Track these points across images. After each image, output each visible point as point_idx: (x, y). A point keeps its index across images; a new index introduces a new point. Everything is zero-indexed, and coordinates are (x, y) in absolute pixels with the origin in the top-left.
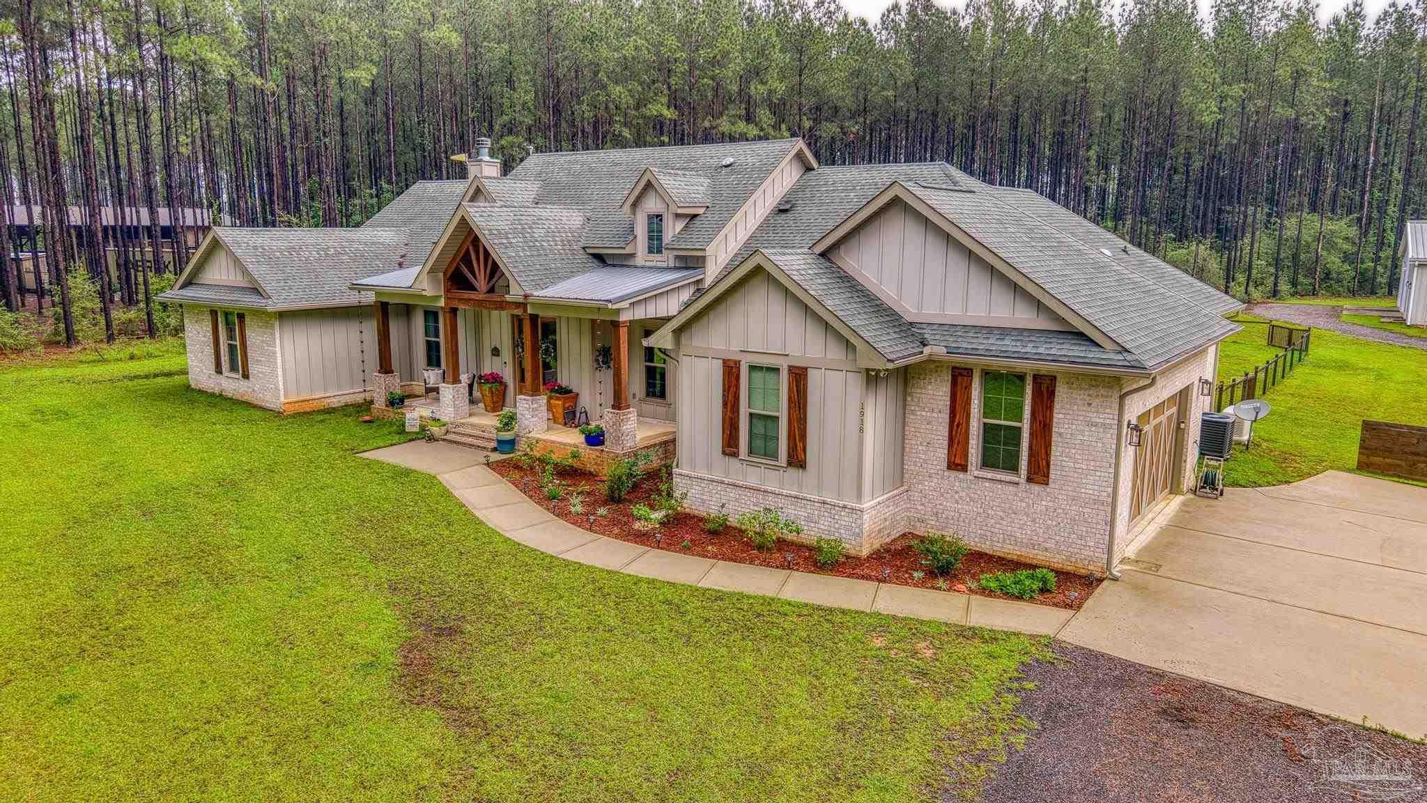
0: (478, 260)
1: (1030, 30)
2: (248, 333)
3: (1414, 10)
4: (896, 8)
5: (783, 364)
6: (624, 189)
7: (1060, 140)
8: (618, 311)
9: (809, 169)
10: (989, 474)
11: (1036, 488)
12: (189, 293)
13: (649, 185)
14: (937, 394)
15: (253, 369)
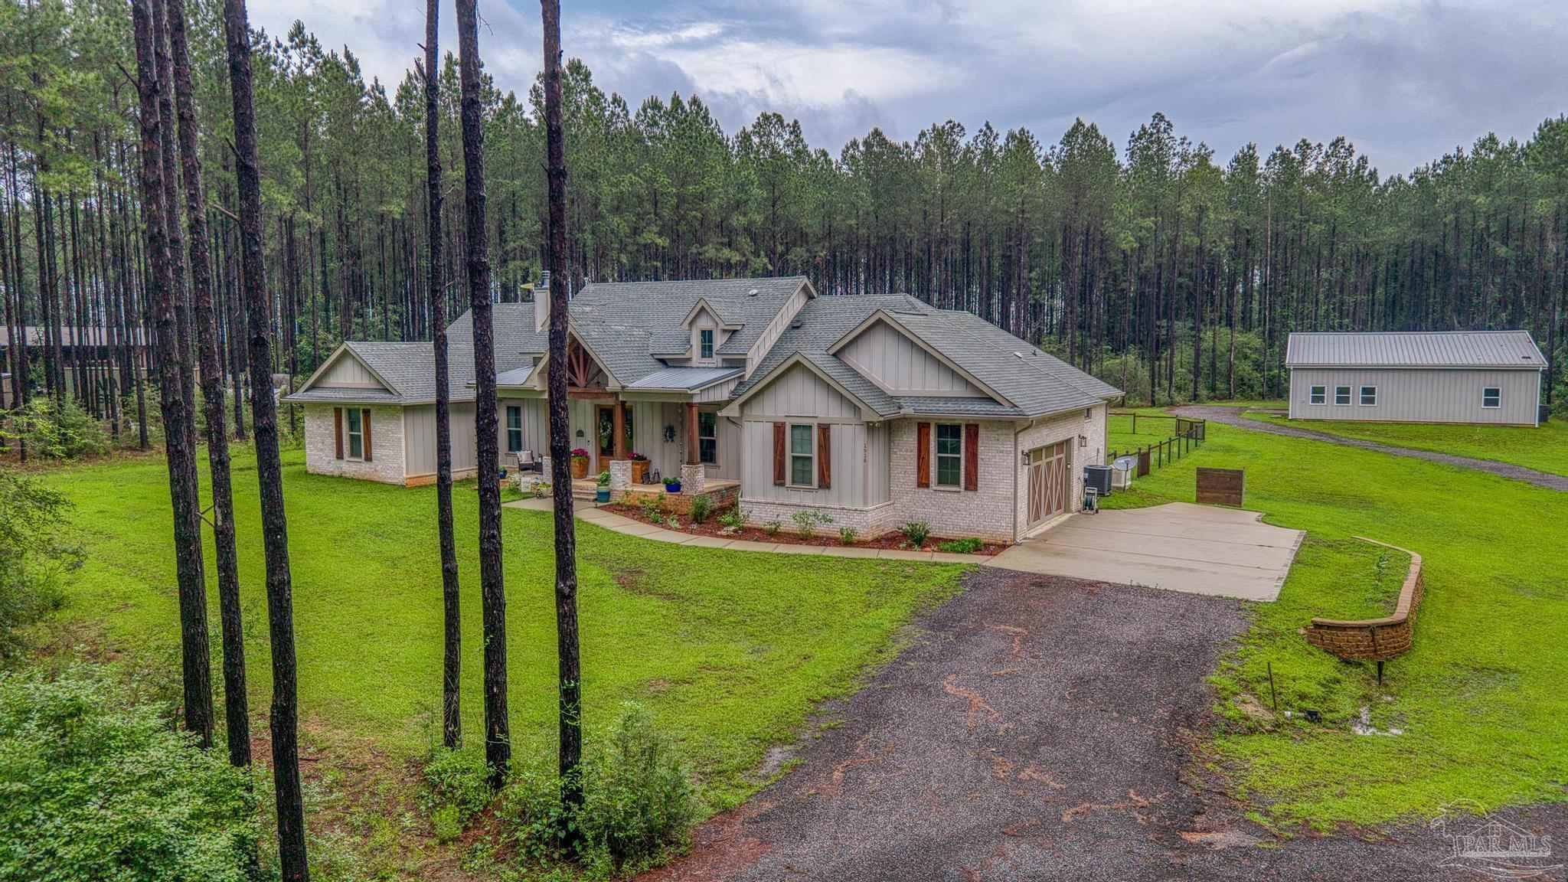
0: (578, 363)
1: (975, 162)
2: (373, 424)
3: (1293, 155)
4: (854, 144)
5: (815, 423)
6: (685, 310)
7: (1008, 261)
8: (692, 396)
9: (811, 297)
10: (942, 488)
11: (970, 494)
12: (316, 395)
13: (703, 309)
14: (909, 441)
15: (376, 452)
